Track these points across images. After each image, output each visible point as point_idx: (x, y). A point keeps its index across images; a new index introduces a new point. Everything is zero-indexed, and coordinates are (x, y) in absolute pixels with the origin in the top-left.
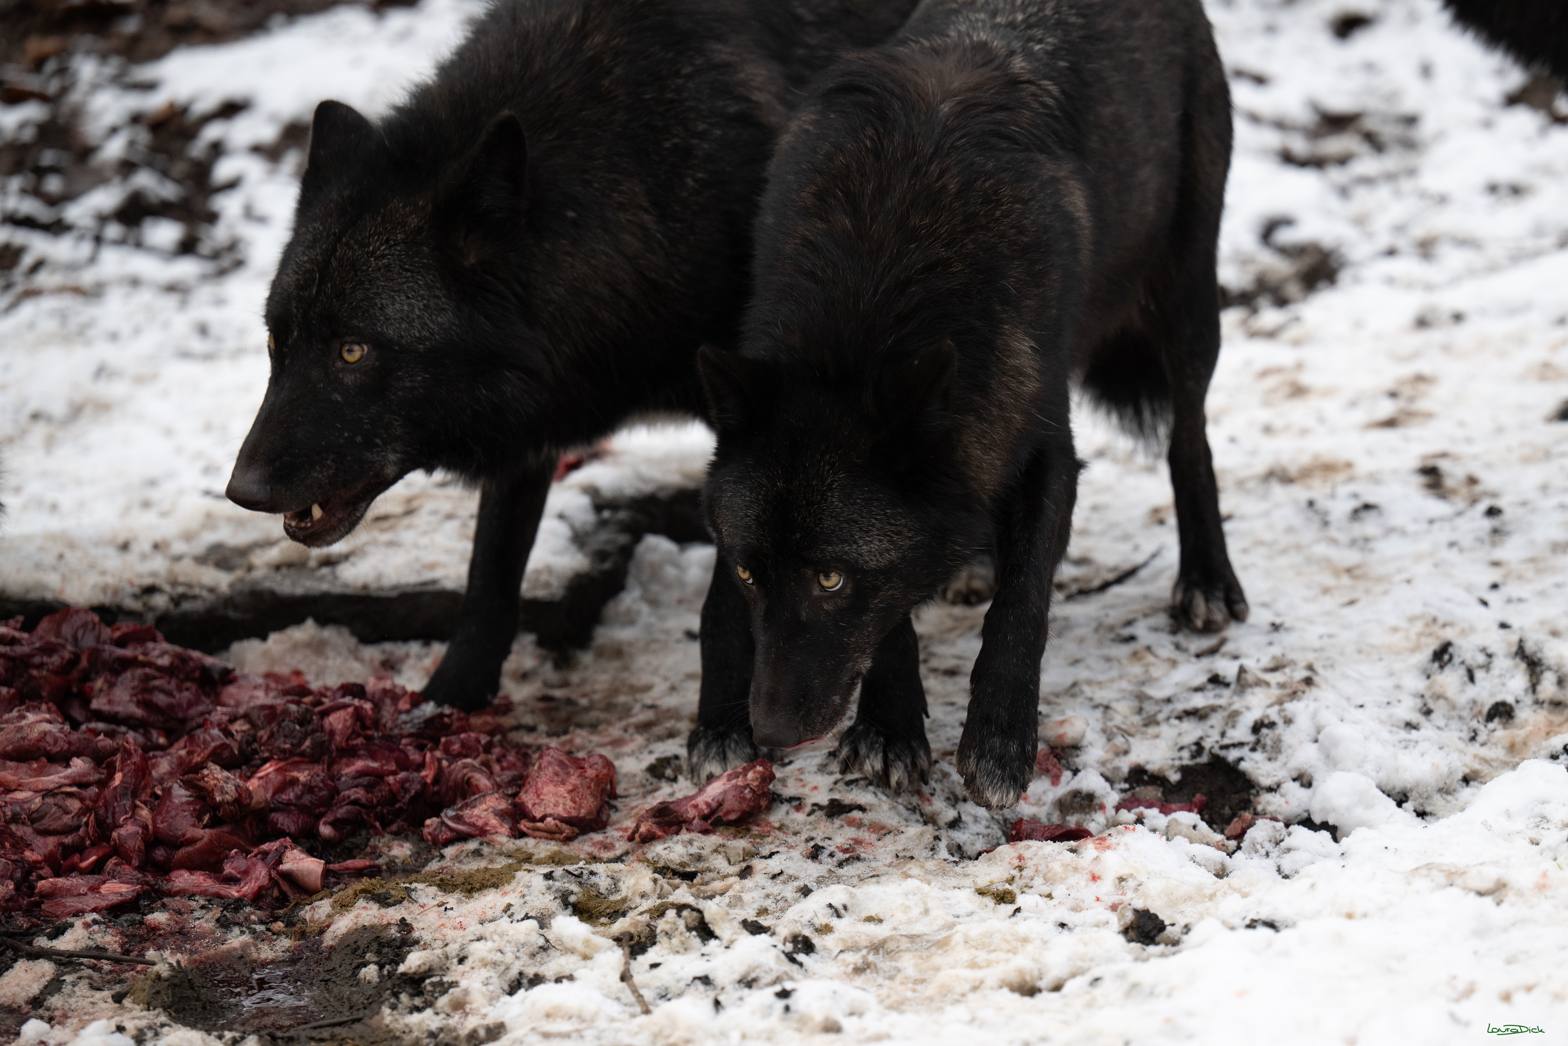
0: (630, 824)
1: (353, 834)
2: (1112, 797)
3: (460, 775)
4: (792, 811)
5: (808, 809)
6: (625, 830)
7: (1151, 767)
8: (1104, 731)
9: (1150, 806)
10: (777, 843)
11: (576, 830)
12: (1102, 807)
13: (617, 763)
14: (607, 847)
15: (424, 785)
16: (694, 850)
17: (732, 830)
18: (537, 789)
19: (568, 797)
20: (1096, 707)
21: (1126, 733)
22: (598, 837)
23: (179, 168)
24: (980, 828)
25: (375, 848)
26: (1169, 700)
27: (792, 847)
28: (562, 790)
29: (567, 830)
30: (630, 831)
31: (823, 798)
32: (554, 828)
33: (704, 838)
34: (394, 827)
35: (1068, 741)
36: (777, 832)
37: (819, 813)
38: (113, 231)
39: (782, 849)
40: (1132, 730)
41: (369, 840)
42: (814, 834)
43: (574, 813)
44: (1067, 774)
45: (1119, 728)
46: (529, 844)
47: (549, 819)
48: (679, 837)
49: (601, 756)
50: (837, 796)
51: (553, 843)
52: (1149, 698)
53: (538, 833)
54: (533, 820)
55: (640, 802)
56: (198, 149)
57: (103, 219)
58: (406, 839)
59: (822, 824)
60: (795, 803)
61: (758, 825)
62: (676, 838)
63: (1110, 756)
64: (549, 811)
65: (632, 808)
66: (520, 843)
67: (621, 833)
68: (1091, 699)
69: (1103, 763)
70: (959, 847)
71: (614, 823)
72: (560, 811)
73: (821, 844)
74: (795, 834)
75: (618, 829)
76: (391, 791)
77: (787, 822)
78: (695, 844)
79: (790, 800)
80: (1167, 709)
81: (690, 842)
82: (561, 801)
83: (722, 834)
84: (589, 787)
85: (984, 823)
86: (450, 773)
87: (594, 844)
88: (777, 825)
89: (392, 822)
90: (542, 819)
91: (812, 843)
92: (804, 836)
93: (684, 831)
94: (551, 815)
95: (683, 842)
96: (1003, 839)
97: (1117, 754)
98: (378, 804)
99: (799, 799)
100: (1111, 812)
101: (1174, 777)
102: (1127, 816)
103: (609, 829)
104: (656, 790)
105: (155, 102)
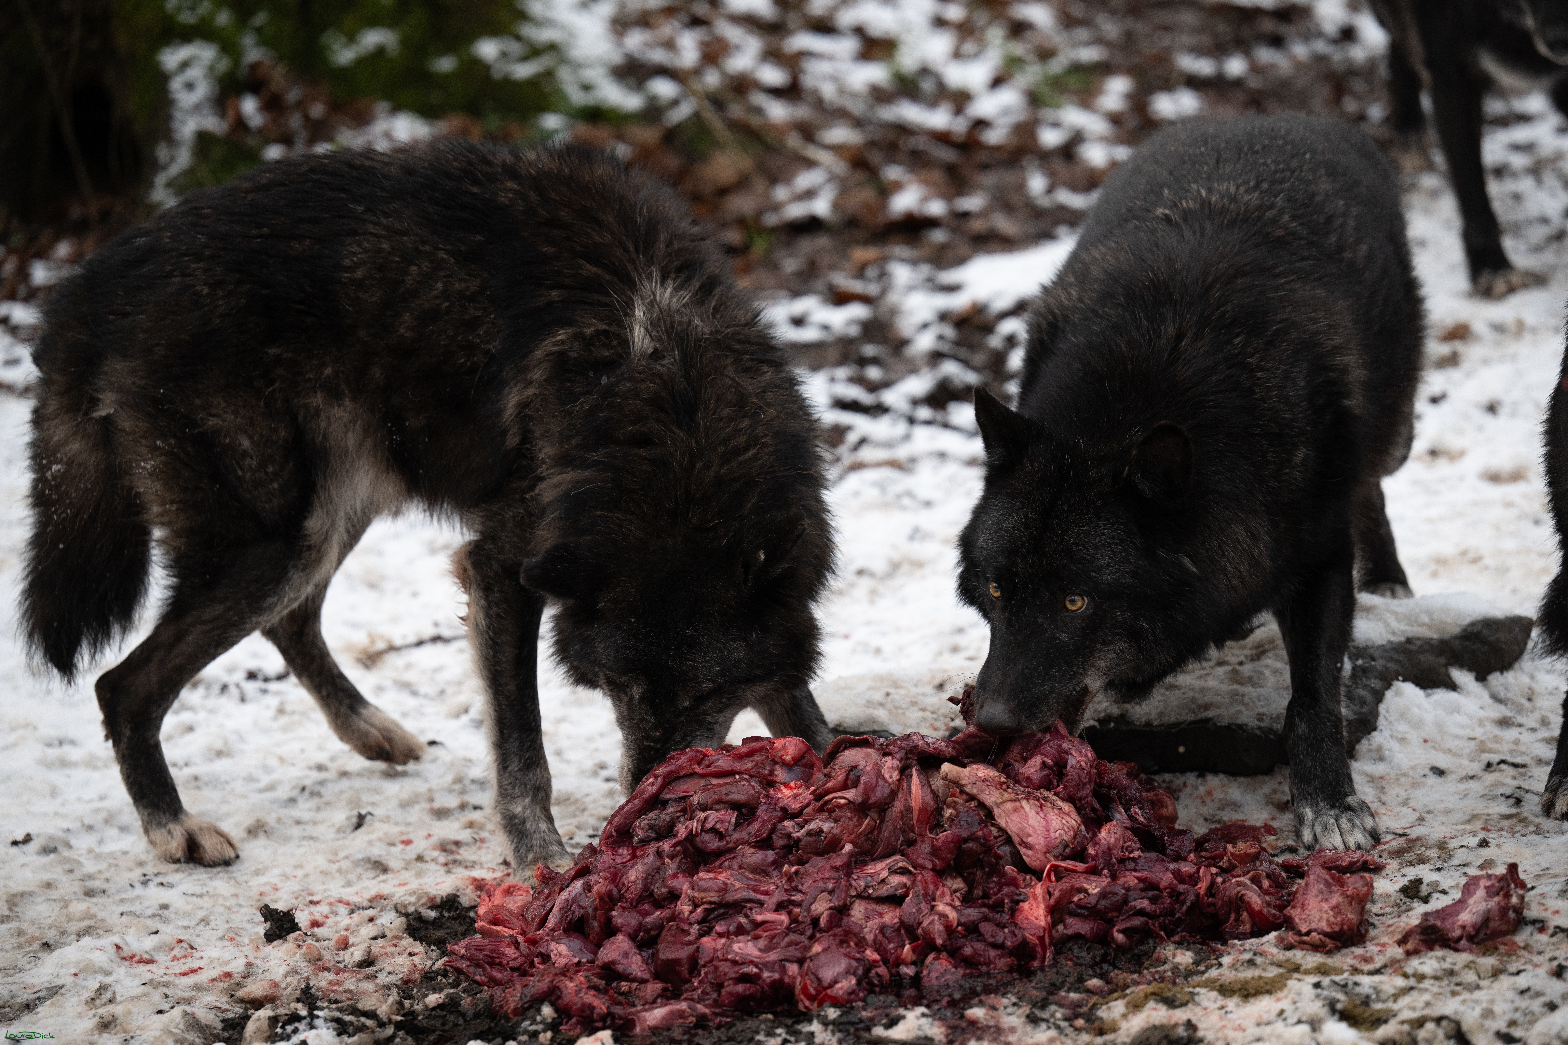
0: (1388, 940)
1: (1141, 942)
3: (1234, 892)
4: (1536, 933)
5: (1550, 931)
6: (1383, 945)
10: (1523, 961)
11: (1339, 944)
14: (1367, 960)
16: (1446, 965)
17: (1482, 948)
18: (1303, 905)
19: (1332, 913)
22: (1358, 951)
23: (979, 359)
25: (1161, 955)
27: (1536, 966)
28: (1325, 906)
29: (1330, 944)
32: (1318, 942)
33: (1456, 955)
34: (1177, 938)
36: (1523, 951)
37: (1560, 935)
38: (924, 413)
39: (1528, 967)
41: (1155, 948)
42: (1556, 954)
43: (1337, 929)
46: (1297, 955)
47: (1314, 934)
48: (1434, 953)
49: (1362, 877)
51: (1318, 955)
53: (1305, 946)
54: (1299, 933)
55: (1395, 920)
56: (995, 342)
57: (916, 402)
58: (1188, 948)
59: (1564, 945)
60: (1538, 926)
61: (1505, 945)
62: (1432, 954)
64: (1314, 926)
65: (1389, 926)
66: (1289, 954)
67: (1379, 948)
71: (1373, 939)
72: (1323, 925)
73: (1564, 963)
74: (1540, 953)
75: (1377, 945)
77: (1531, 943)
78: (1448, 960)
79: (1534, 922)
81: (1443, 958)
82: (1325, 917)
83: (1472, 952)
84: (1350, 905)
86: (1224, 890)
87: (1355, 957)
88: (1522, 945)
89: (1175, 933)
90: (1308, 933)
91: (1556, 963)
92: (1548, 956)
93: (1437, 947)
94: (1315, 930)
95: (1437, 958)
98: (1161, 914)
103: (1368, 944)
104: (1409, 910)
105: (959, 302)
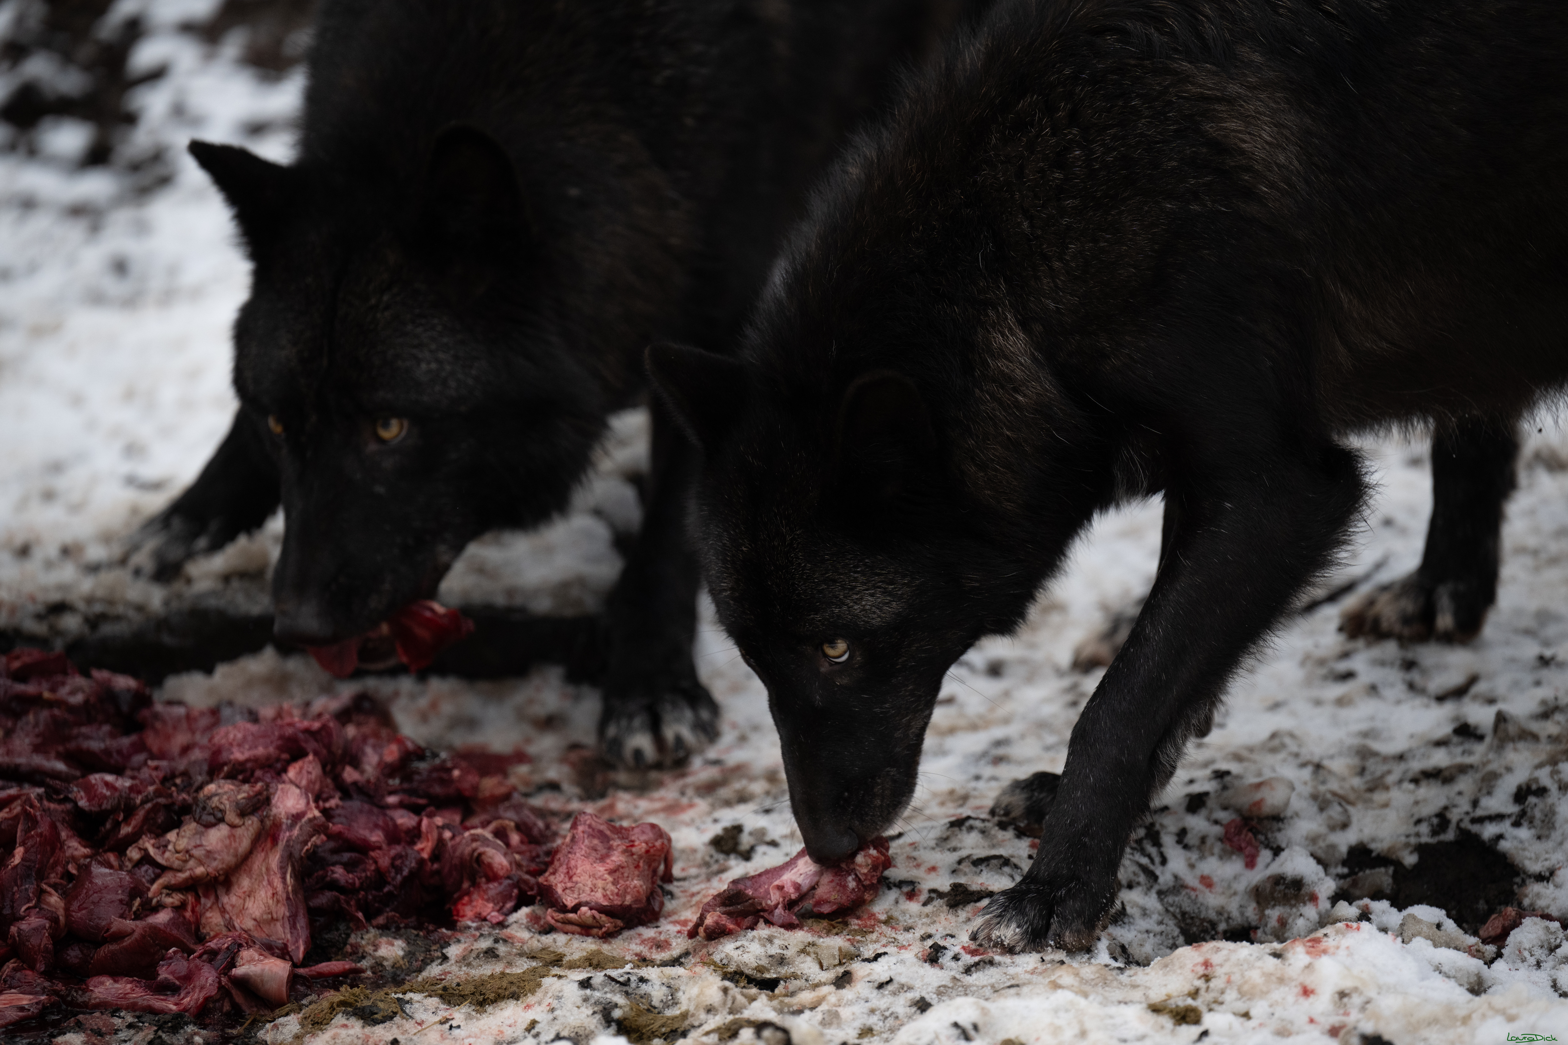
0: (691, 915)
1: (330, 927)
2: (1327, 886)
3: (468, 850)
4: (902, 899)
5: (924, 897)
6: (684, 923)
7: (1377, 847)
8: (1315, 797)
9: (1377, 896)
10: (884, 941)
11: (620, 923)
12: (1313, 898)
13: (673, 835)
14: (660, 945)
15: (421, 862)
16: (774, 950)
17: (825, 923)
18: (569, 868)
19: (610, 879)
20: (1303, 765)
21: (1343, 800)
22: (648, 933)
23: (86, 52)
24: (1150, 924)
25: (356, 947)
26: (1401, 757)
27: (902, 947)
28: (601, 869)
29: (608, 923)
30: (690, 925)
31: (944, 883)
32: (590, 921)
33: (788, 934)
34: (381, 920)
35: (1266, 809)
36: (884, 927)
37: (938, 902)
39: (890, 949)
40: (1352, 797)
41: (348, 935)
42: (931, 930)
43: (617, 902)
44: (1265, 855)
45: (1334, 794)
46: (559, 941)
47: (584, 909)
48: (754, 933)
49: (653, 826)
50: (962, 880)
51: (590, 940)
52: (1375, 754)
53: (570, 927)
54: (564, 909)
55: (703, 886)
56: (108, 28)
58: (397, 934)
59: (943, 916)
60: (906, 889)
61: (858, 918)
62: (751, 934)
63: (1323, 830)
64: (584, 898)
65: (693, 895)
66: (547, 939)
67: (678, 928)
68: (1297, 755)
69: (1313, 839)
70: (1123, 948)
71: (669, 915)
72: (598, 897)
73: (942, 943)
74: (908, 929)
75: (675, 923)
76: (378, 870)
77: (896, 914)
78: (777, 942)
79: (900, 884)
80: (1398, 771)
81: (770, 940)
82: (600, 883)
83: (811, 930)
84: (637, 867)
85: (1155, 917)
86: (455, 848)
87: (643, 942)
88: (883, 917)
89: (379, 912)
90: (575, 909)
91: (930, 942)
92: (919, 932)
93: (761, 924)
94: (586, 904)
95: (760, 939)
96: (1181, 939)
97: (1332, 828)
98: (361, 888)
99: (912, 883)
100: (1324, 904)
101: (1410, 859)
102: (1345, 909)
103: (663, 921)
104: (723, 869)
